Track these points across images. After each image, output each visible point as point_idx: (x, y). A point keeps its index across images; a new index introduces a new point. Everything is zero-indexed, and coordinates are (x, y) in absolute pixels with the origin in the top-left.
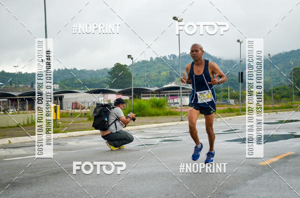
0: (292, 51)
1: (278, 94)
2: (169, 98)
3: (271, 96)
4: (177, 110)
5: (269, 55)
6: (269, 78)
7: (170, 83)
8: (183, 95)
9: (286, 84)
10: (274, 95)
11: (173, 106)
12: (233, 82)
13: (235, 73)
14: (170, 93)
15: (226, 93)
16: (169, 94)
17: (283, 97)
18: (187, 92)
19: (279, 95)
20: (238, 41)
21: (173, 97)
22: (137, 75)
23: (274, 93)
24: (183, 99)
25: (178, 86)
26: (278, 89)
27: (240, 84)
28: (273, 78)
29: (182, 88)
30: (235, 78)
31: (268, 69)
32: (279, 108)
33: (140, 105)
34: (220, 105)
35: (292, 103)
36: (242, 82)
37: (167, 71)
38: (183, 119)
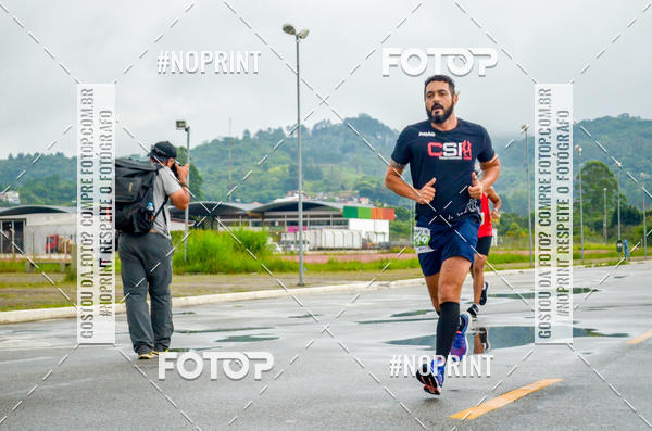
2: (286, 228)
7: (290, 193)
8: (318, 224)
11: (293, 248)
14: (288, 217)
16: (285, 220)
18: (328, 216)
21: (295, 228)
22: (210, 172)
24: (318, 232)
33: (204, 245)
37: (283, 163)
38: (304, 281)
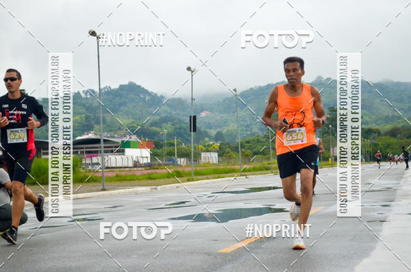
0: (269, 85)
1: (249, 148)
2: (85, 156)
3: (238, 152)
4: (97, 174)
5: (235, 90)
6: (236, 125)
7: (86, 133)
8: (105, 152)
9: (261, 134)
10: (243, 150)
11: (90, 168)
12: (182, 131)
13: (185, 118)
14: (86, 148)
15: (171, 148)
16: (84, 150)
17: (255, 154)
18: (112, 147)
19: (250, 151)
20: (189, 69)
21: (91, 155)
23: (242, 146)
24: (105, 157)
25: (98, 137)
26: (248, 142)
27: (192, 133)
28: (242, 126)
29: (105, 140)
30: (184, 126)
31: (234, 112)
32: (250, 171)
34: (162, 167)
35: (270, 162)
36: (195, 130)
37: (81, 114)
38: (106, 187)
